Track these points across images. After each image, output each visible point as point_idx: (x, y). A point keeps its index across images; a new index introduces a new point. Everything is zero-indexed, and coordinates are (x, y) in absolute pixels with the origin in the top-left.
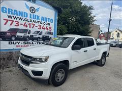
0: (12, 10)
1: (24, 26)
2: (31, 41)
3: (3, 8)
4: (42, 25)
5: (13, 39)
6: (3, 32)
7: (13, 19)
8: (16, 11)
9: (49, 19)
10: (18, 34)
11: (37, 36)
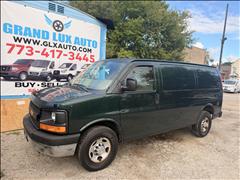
0: (21, 28)
1: (43, 54)
2: (55, 82)
3: (5, 25)
4: (76, 53)
5: (24, 77)
6: (6, 67)
7: (22, 43)
8: (27, 29)
9: (89, 41)
10: (32, 69)
11: (67, 73)
